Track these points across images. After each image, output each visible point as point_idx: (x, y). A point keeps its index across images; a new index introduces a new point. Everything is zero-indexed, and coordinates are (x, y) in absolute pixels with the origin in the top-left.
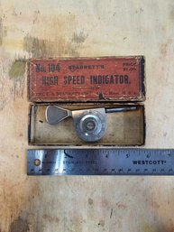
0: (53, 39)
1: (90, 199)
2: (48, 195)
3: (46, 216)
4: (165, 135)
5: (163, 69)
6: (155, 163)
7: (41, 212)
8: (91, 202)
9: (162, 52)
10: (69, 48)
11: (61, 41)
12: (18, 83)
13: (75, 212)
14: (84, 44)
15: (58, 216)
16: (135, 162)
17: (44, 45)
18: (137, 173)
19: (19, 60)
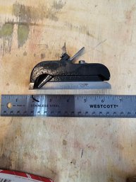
0: (36, 6)
1: (64, 141)
2: (28, 136)
3: (26, 154)
4: (129, 87)
5: (128, 31)
6: (108, 106)
7: (22, 151)
8: (65, 143)
9: (127, 18)
10: (50, 13)
11: (43, 7)
12: (7, 42)
13: (51, 151)
14: (62, 10)
15: (37, 154)
16: (92, 106)
17: (29, 10)
18: (94, 115)
19: (9, 23)
